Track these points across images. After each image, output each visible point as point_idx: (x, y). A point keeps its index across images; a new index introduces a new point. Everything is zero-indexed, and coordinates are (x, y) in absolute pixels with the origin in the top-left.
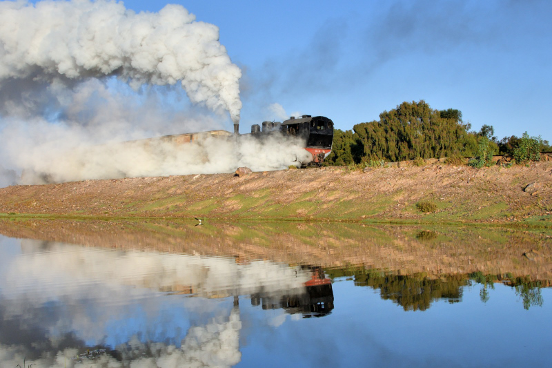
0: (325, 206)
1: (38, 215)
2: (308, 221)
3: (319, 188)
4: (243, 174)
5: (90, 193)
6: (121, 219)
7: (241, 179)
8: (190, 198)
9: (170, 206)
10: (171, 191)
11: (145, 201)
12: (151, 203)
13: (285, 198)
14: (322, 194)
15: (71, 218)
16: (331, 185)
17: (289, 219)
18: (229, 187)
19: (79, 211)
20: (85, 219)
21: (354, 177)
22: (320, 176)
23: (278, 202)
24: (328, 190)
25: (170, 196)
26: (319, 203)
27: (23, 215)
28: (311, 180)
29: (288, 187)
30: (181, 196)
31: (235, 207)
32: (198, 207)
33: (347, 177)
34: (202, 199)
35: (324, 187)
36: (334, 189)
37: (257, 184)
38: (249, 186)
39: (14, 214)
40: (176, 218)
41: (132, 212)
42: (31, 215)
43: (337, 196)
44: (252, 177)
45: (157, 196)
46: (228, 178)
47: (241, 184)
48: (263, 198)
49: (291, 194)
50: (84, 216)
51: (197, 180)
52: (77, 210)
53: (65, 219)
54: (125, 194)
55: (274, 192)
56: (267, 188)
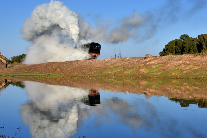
0: (185, 72)
1: (60, 75)
2: (177, 78)
3: (182, 64)
4: (148, 57)
5: (82, 66)
6: (95, 77)
7: (147, 60)
8: (125, 68)
9: (116, 71)
10: (117, 65)
11: (105, 69)
12: (108, 70)
13: (167, 68)
14: (183, 67)
15: (74, 76)
16: (188, 62)
17: (169, 77)
18: (142, 63)
19: (77, 73)
20: (79, 77)
21: (198, 59)
22: (183, 58)
23: (164, 70)
24: (186, 65)
25: (116, 67)
26: (182, 70)
27: (53, 75)
28: (178, 60)
29: (168, 63)
30: (121, 67)
31: (145, 72)
32: (128, 72)
33: (194, 59)
34: (130, 68)
35: (184, 64)
36: (189, 64)
37: (154, 62)
38: (151, 63)
39: (49, 74)
40: (119, 77)
41: (100, 74)
42: (56, 75)
43: (190, 67)
44: (152, 59)
45: (111, 67)
46: (142, 59)
47: (147, 62)
48: (157, 68)
49: (170, 66)
50: (79, 75)
51: (128, 60)
52: (76, 73)
53: (71, 77)
54: (97, 66)
55: (162, 65)
56: (159, 64)
